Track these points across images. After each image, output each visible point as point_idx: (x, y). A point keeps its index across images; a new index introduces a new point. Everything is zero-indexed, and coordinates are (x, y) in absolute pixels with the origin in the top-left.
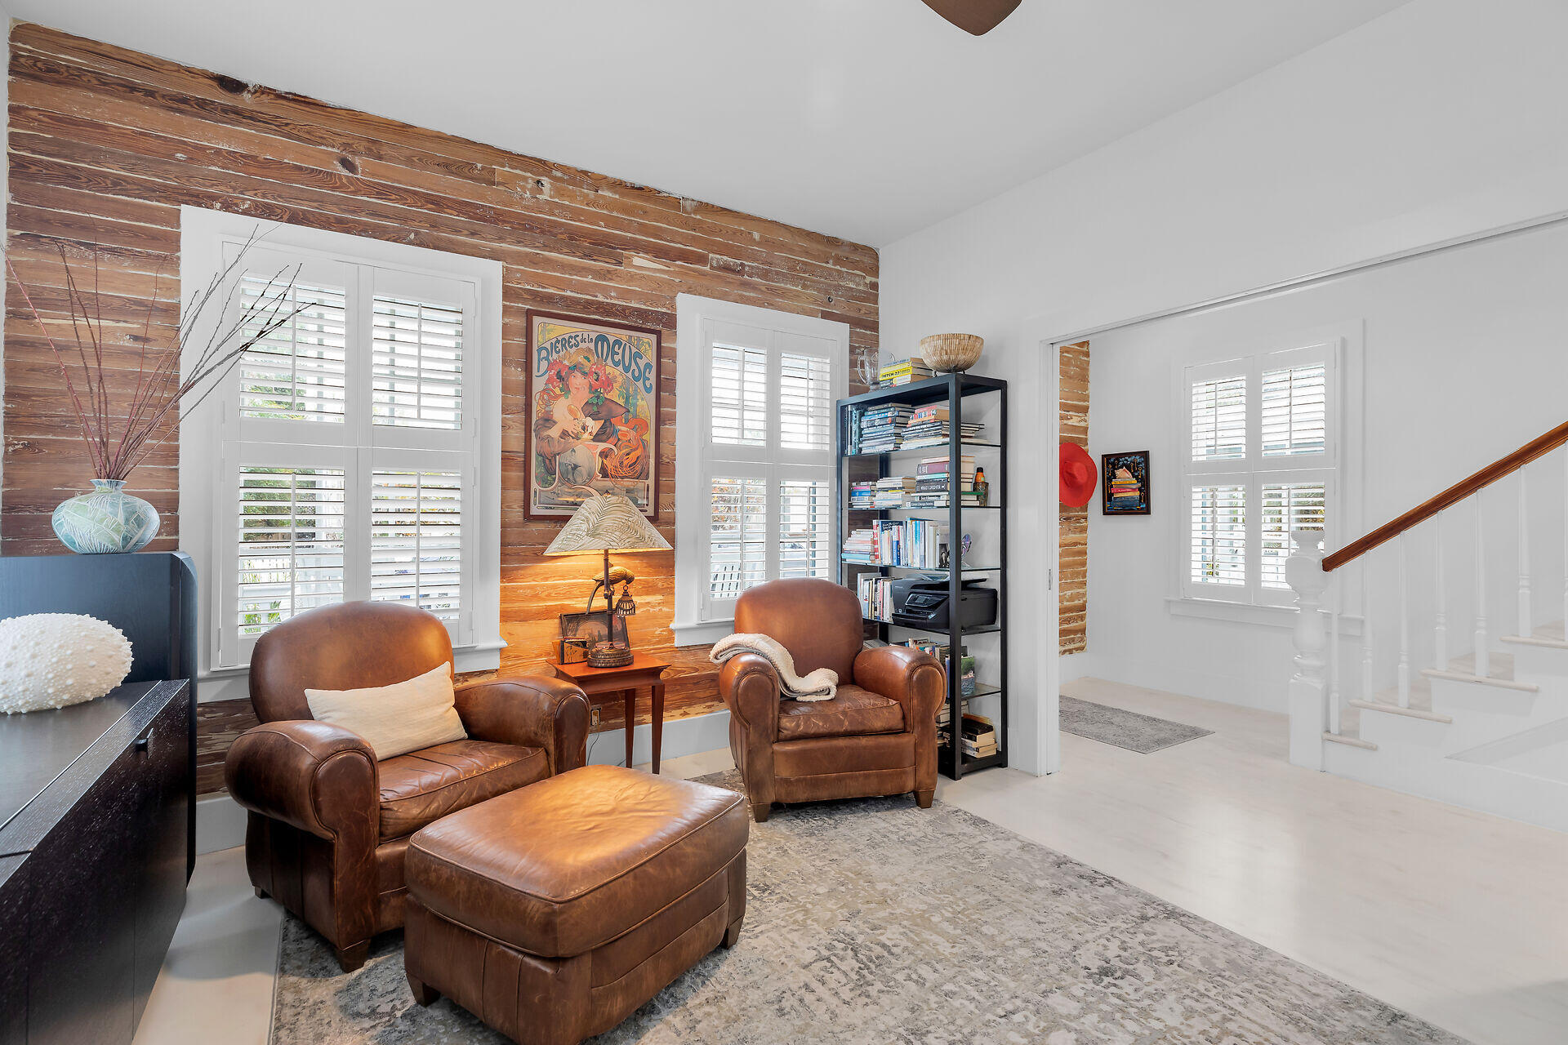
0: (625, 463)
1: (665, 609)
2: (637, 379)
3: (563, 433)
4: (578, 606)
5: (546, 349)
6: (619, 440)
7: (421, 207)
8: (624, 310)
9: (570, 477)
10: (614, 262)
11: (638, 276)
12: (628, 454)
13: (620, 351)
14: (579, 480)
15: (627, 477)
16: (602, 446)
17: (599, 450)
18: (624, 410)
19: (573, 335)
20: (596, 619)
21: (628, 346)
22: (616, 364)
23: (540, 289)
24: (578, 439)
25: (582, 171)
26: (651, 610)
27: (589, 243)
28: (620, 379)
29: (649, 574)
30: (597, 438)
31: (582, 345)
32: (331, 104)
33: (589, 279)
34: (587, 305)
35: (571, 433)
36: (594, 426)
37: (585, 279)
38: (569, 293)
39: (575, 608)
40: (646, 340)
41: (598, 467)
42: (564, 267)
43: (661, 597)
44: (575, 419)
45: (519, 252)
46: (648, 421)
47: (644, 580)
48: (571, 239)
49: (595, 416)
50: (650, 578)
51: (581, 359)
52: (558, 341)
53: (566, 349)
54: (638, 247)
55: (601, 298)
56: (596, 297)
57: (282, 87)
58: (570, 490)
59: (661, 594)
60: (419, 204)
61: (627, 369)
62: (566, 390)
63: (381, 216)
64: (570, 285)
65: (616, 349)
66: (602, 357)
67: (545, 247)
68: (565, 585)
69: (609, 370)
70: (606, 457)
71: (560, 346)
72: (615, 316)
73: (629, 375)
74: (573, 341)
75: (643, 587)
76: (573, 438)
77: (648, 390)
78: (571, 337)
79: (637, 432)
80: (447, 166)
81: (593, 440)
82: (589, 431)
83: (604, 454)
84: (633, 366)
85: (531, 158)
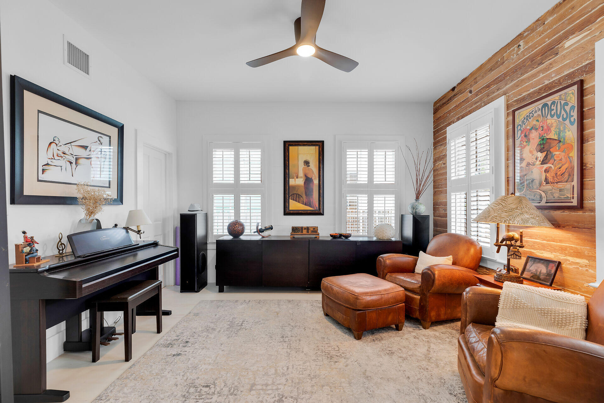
0: (559, 173)
1: (590, 271)
2: (564, 120)
3: (527, 164)
4: (537, 254)
5: (520, 125)
6: (555, 160)
7: (485, 91)
8: (559, 81)
9: (531, 186)
10: (554, 56)
11: (568, 54)
12: (560, 168)
13: (555, 108)
14: (535, 187)
15: (559, 182)
16: (546, 166)
17: (544, 169)
18: (558, 142)
19: (531, 112)
20: (543, 263)
21: (559, 103)
22: (552, 116)
23: (520, 97)
24: (534, 165)
25: (536, 21)
26: (580, 268)
27: (541, 56)
28: (554, 125)
29: (578, 244)
30: (543, 162)
31: (535, 115)
32: (467, 76)
33: (542, 75)
34: (539, 91)
35: (531, 163)
36: (541, 156)
37: (540, 77)
38: (532, 90)
39: (536, 255)
40: (570, 92)
41: (544, 178)
42: (529, 79)
43: (587, 262)
44: (532, 155)
45: (511, 86)
46: (573, 144)
47: (575, 248)
48: (532, 62)
49: (541, 151)
50: (579, 247)
51: (535, 122)
52: (524, 119)
53: (528, 121)
54: (566, 36)
55: (547, 82)
56: (544, 83)
57: (459, 81)
58: (531, 193)
59: (587, 259)
60: (485, 90)
61: (558, 117)
62: (528, 141)
63: (478, 102)
64: (532, 86)
65: (552, 108)
66: (545, 116)
67: (522, 74)
68: (531, 241)
69: (549, 121)
70: (548, 172)
71: (525, 121)
72: (554, 87)
73: (561, 119)
74: (531, 115)
75: (574, 252)
76: (532, 165)
77: (572, 123)
78: (530, 113)
79: (565, 153)
80: (491, 70)
81: (542, 164)
82: (539, 159)
83: (546, 171)
84: (563, 112)
85: (516, 38)
